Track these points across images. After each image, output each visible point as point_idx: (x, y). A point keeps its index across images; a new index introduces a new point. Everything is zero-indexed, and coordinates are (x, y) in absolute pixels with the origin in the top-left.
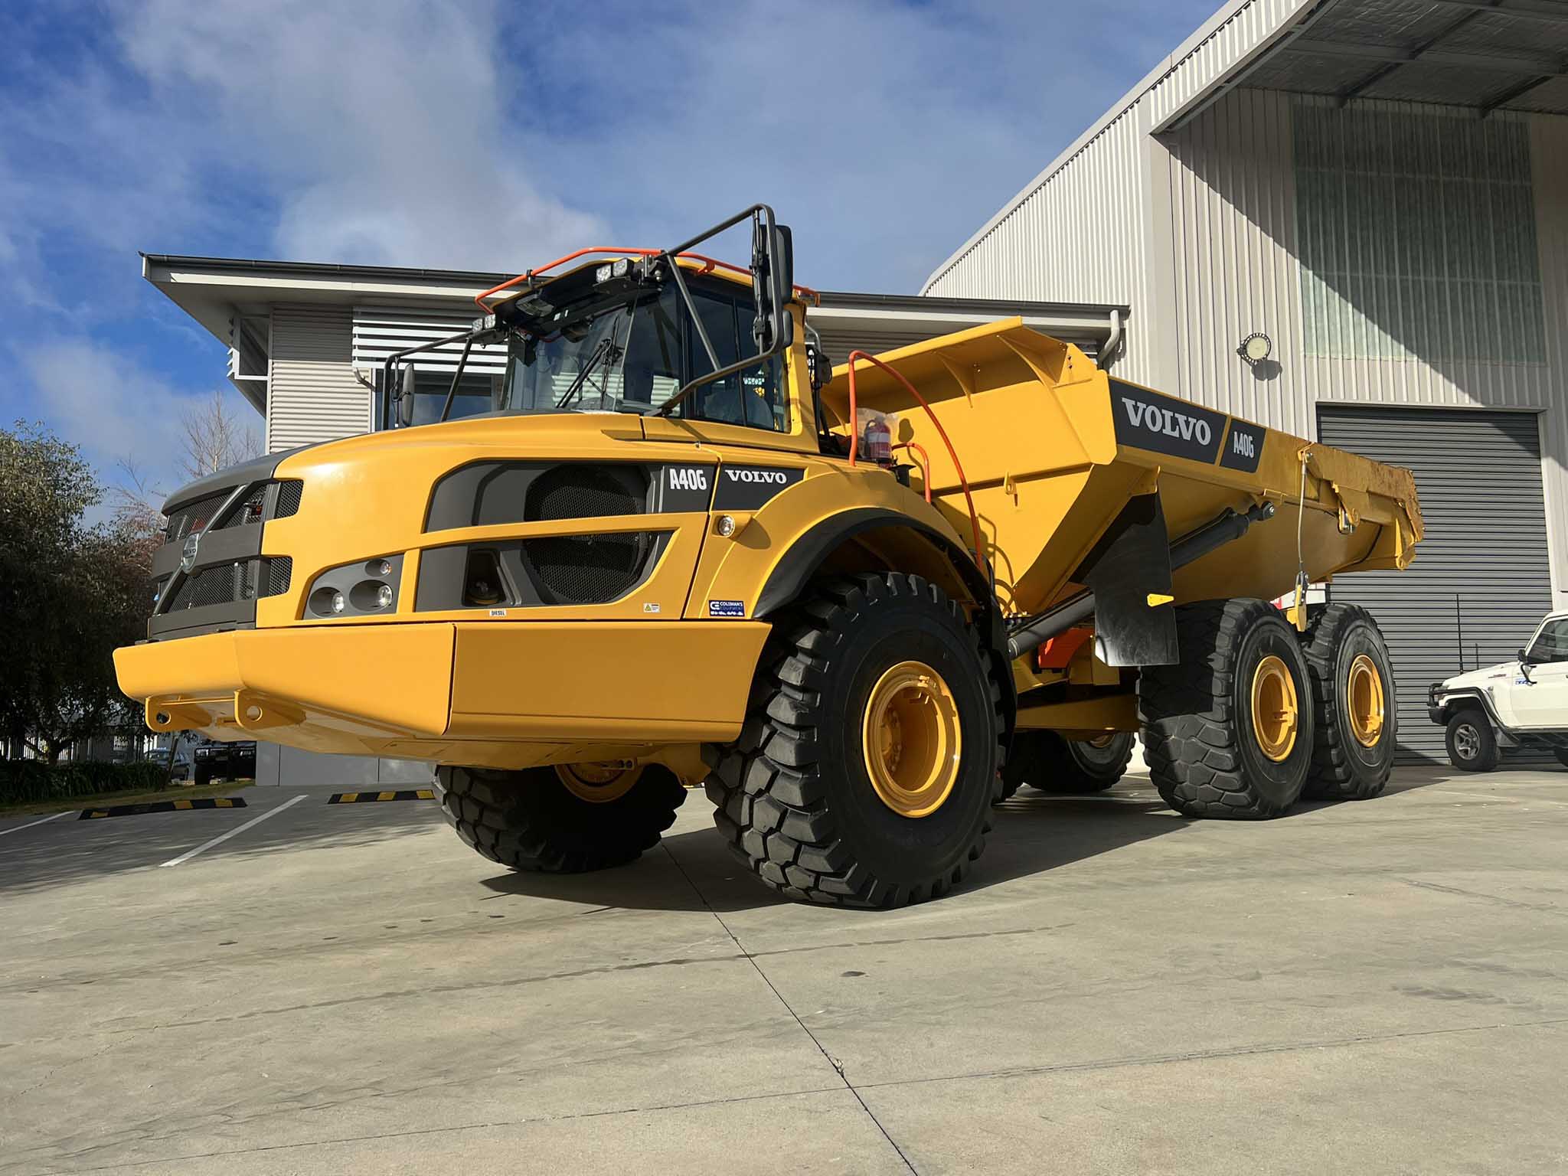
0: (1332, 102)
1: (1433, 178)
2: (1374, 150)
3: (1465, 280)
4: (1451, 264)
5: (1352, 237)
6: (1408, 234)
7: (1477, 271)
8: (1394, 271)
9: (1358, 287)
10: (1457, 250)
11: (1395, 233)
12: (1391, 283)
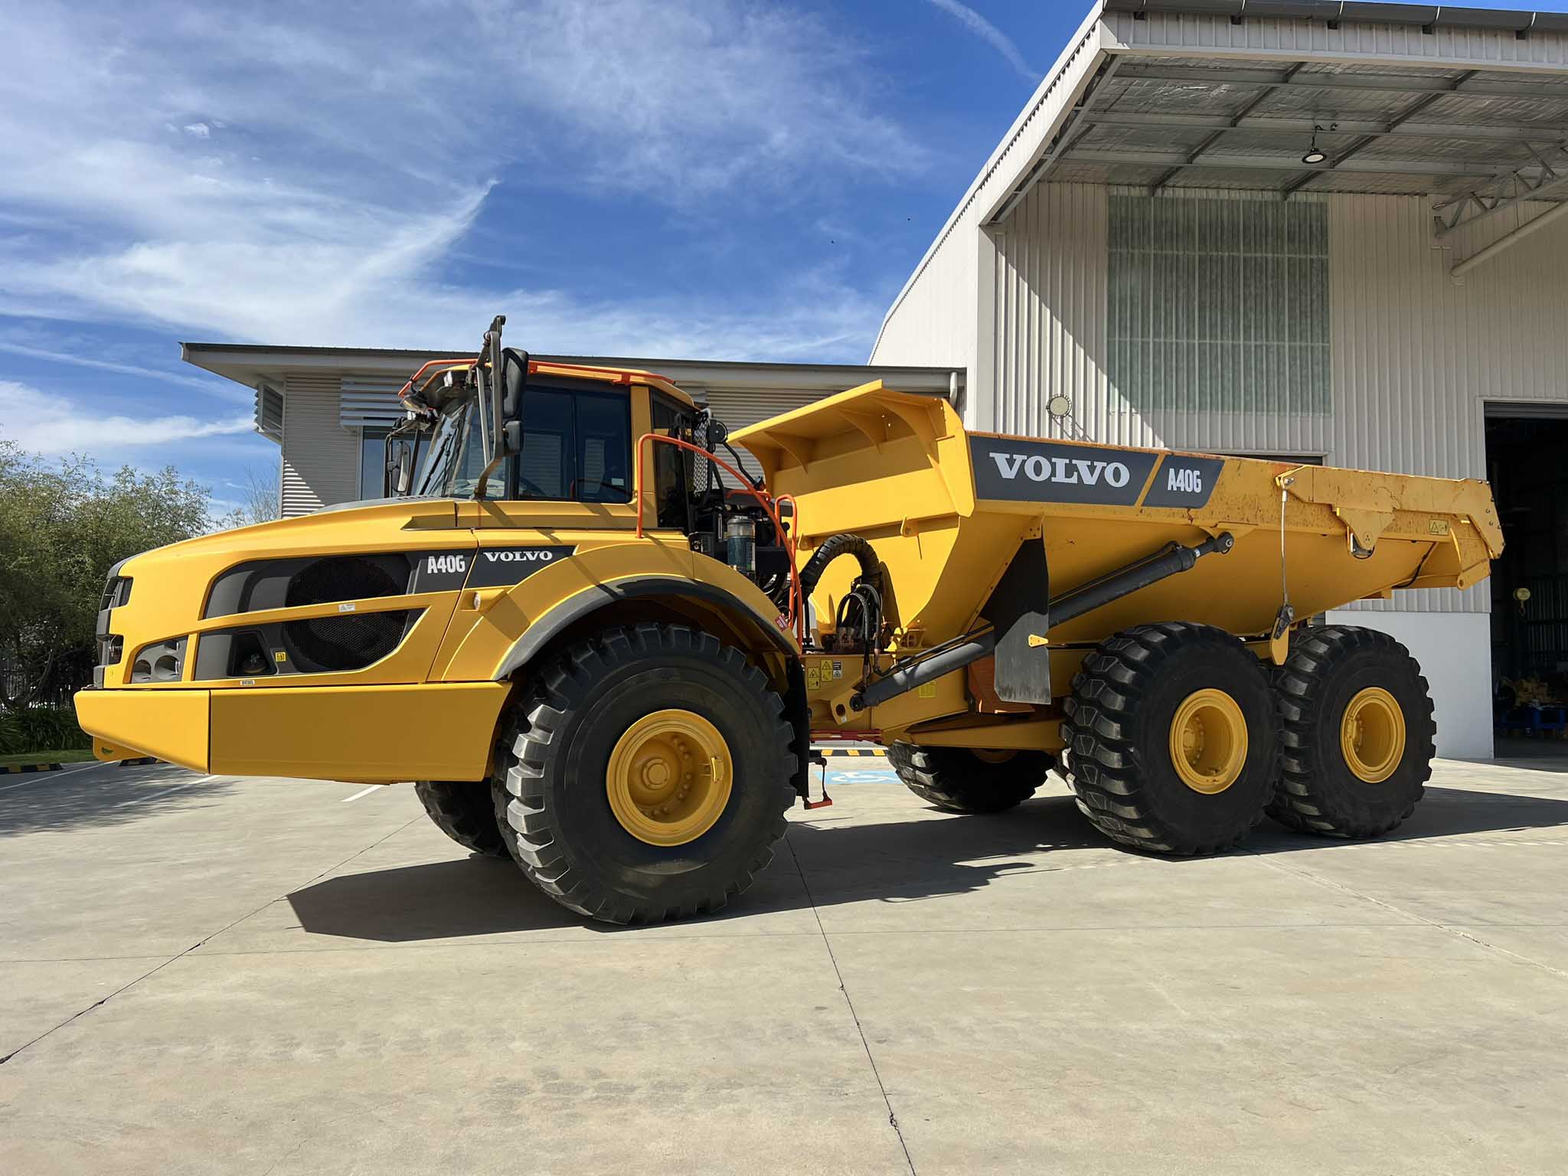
0: (1145, 192)
1: (1235, 254)
2: (1181, 231)
3: (1258, 343)
4: (1247, 328)
5: (1156, 308)
6: (1208, 304)
7: (1271, 335)
8: (1194, 336)
9: (1160, 350)
10: (1253, 317)
11: (1196, 303)
12: (1190, 348)
